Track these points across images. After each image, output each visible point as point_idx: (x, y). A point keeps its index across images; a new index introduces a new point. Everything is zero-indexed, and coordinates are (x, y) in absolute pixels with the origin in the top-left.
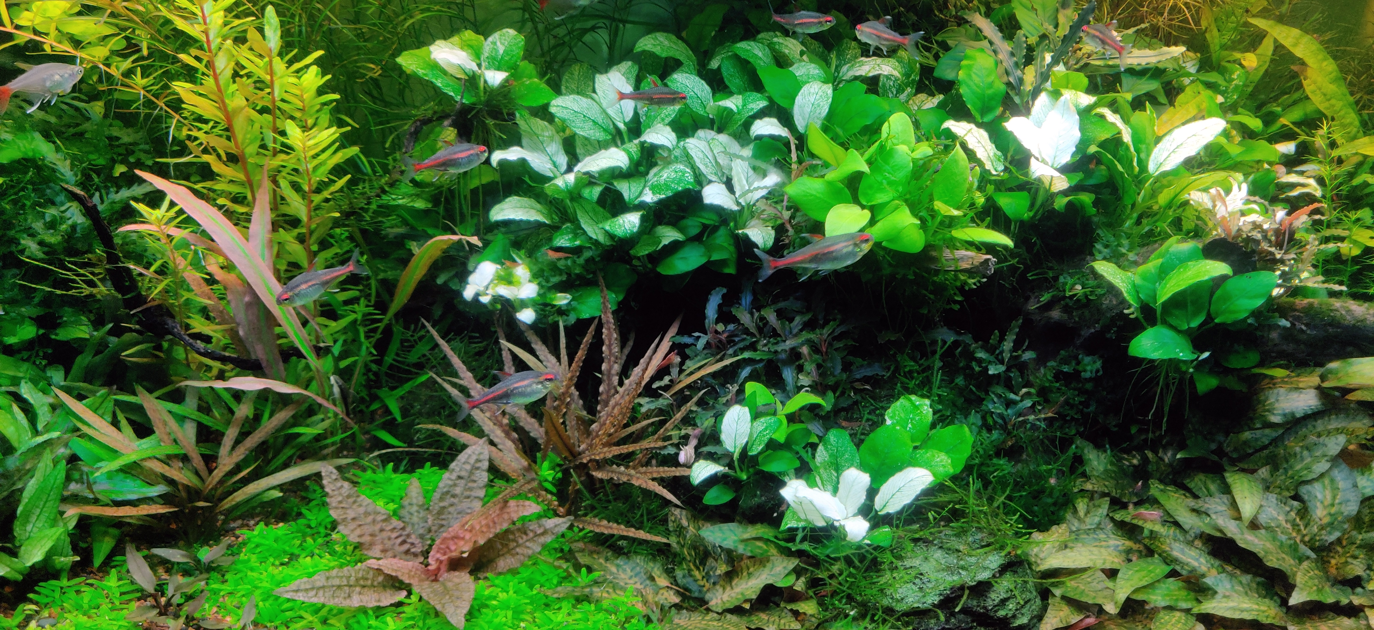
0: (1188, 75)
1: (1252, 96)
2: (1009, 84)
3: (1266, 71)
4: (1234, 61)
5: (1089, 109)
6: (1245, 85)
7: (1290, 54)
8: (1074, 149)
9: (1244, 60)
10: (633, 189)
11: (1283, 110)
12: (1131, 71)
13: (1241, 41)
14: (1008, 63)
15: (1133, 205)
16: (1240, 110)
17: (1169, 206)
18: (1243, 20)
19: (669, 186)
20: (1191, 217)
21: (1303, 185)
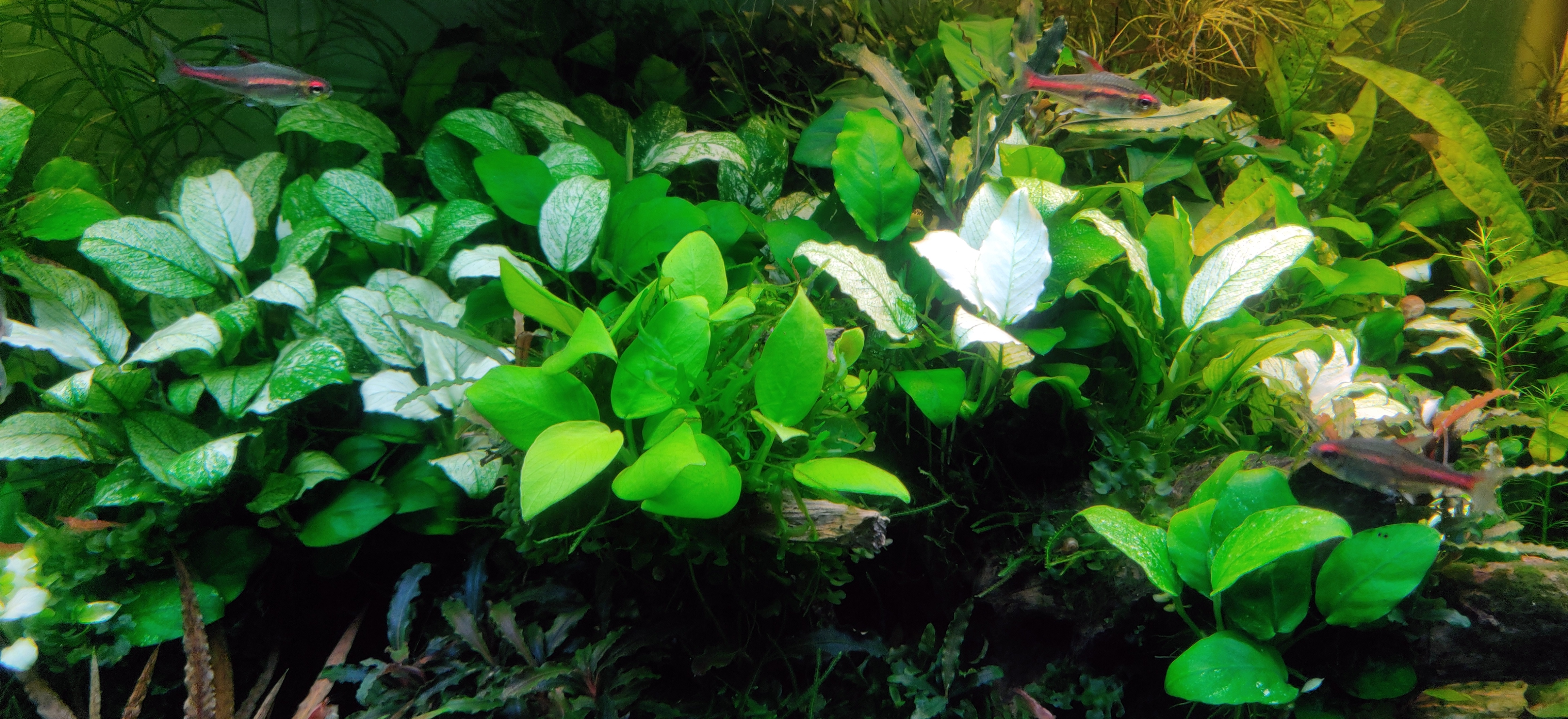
0: (1242, 150)
1: (1349, 184)
2: (925, 172)
3: (1368, 144)
4: (1316, 128)
5: (1067, 212)
6: (1337, 168)
7: (1405, 113)
8: (1042, 287)
9: (1333, 124)
10: (240, 389)
11: (1402, 206)
12: (1145, 145)
13: (1323, 95)
14: (921, 133)
15: (1161, 385)
16: (1332, 208)
17: (1226, 384)
18: (1324, 61)
19: (299, 382)
20: (1265, 409)
21: (1452, 336)
